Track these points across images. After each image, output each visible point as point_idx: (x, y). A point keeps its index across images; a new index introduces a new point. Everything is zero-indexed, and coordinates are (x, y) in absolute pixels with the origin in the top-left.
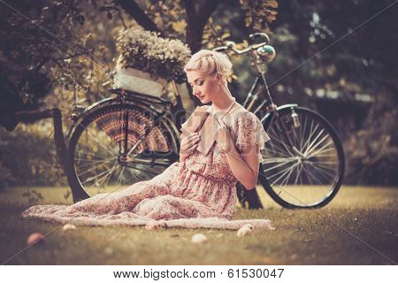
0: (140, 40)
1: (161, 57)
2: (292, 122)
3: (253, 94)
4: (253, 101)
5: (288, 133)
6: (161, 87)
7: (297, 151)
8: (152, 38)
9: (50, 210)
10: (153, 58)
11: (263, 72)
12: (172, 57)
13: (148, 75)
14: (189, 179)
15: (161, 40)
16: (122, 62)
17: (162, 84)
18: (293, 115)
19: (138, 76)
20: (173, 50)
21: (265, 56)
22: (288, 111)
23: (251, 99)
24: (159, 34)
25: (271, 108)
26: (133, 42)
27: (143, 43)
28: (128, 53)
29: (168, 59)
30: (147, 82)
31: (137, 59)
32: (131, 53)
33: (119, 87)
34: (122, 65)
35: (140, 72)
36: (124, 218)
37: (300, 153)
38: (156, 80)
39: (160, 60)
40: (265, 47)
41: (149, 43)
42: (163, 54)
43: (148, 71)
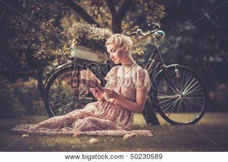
0: (84, 29)
1: (96, 39)
2: (175, 75)
3: (152, 59)
4: (152, 63)
5: (173, 81)
6: (98, 56)
7: (179, 91)
8: (91, 28)
9: (26, 127)
10: (91, 39)
11: (158, 46)
12: (102, 38)
13: (90, 49)
14: (107, 108)
15: (97, 29)
16: (74, 42)
17: (98, 54)
18: (176, 71)
19: (84, 50)
20: (103, 35)
21: (159, 37)
22: (173, 68)
23: (151, 62)
24: (96, 25)
25: (163, 67)
26: (80, 30)
27: (86, 31)
28: (77, 37)
29: (101, 40)
30: (89, 53)
31: (83, 40)
32: (79, 37)
33: (73, 56)
34: (75, 44)
35: (85, 48)
36: (65, 131)
37: (181, 93)
38: (94, 52)
39: (95, 41)
40: (159, 31)
41: (89, 31)
42: (98, 37)
43: (89, 47)
